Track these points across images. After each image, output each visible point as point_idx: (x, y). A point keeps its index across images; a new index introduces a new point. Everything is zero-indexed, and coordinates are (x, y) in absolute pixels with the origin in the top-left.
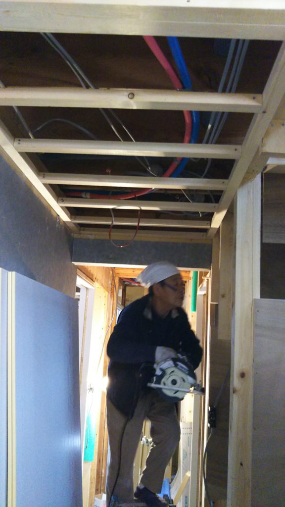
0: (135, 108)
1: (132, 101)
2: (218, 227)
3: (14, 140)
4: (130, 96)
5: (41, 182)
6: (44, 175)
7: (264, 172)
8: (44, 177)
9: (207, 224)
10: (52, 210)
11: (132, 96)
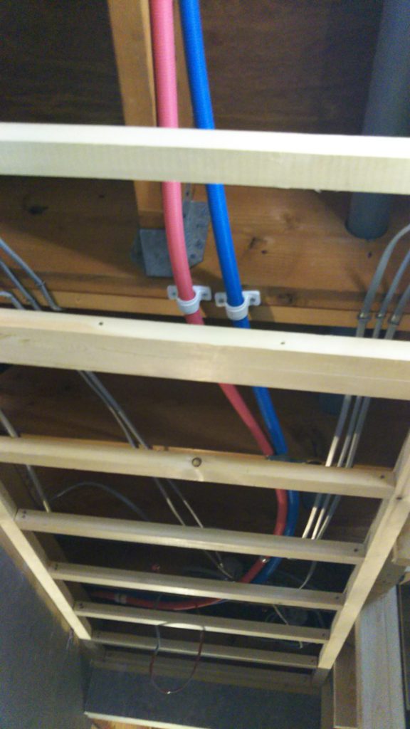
0: (201, 479)
1: (197, 470)
2: (329, 667)
3: (17, 512)
4: (195, 462)
5: (52, 576)
6: (57, 565)
7: (401, 583)
8: (56, 569)
9: (313, 661)
10: (63, 622)
11: (198, 462)
